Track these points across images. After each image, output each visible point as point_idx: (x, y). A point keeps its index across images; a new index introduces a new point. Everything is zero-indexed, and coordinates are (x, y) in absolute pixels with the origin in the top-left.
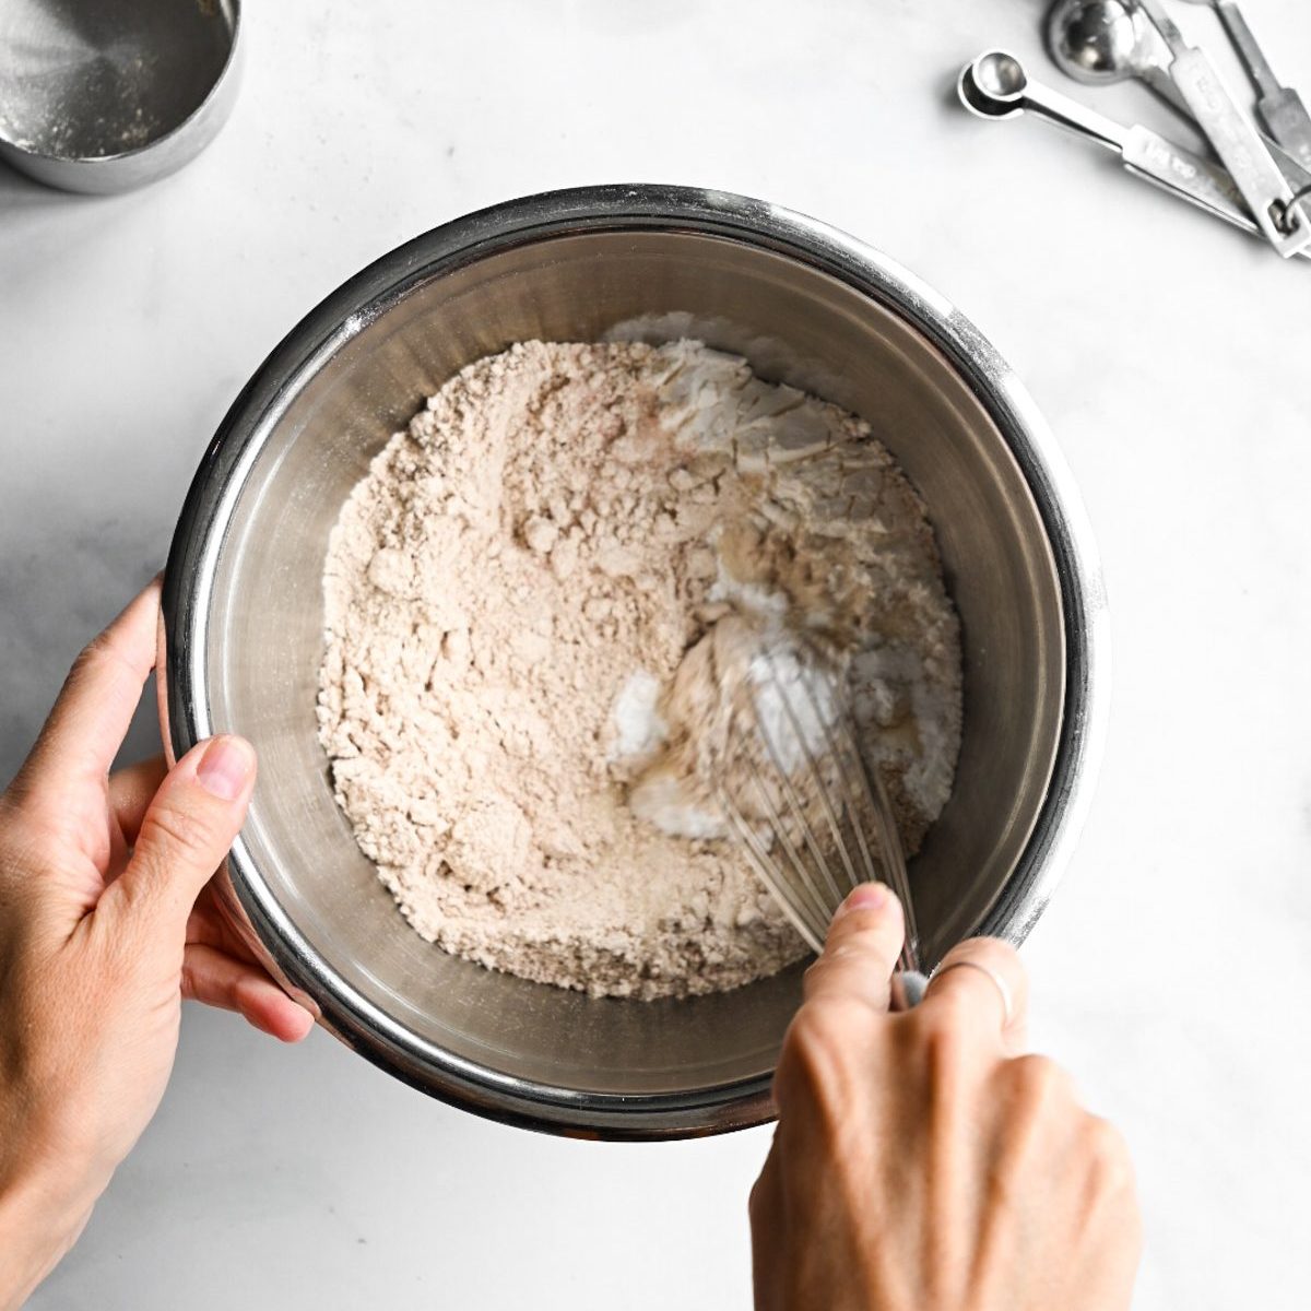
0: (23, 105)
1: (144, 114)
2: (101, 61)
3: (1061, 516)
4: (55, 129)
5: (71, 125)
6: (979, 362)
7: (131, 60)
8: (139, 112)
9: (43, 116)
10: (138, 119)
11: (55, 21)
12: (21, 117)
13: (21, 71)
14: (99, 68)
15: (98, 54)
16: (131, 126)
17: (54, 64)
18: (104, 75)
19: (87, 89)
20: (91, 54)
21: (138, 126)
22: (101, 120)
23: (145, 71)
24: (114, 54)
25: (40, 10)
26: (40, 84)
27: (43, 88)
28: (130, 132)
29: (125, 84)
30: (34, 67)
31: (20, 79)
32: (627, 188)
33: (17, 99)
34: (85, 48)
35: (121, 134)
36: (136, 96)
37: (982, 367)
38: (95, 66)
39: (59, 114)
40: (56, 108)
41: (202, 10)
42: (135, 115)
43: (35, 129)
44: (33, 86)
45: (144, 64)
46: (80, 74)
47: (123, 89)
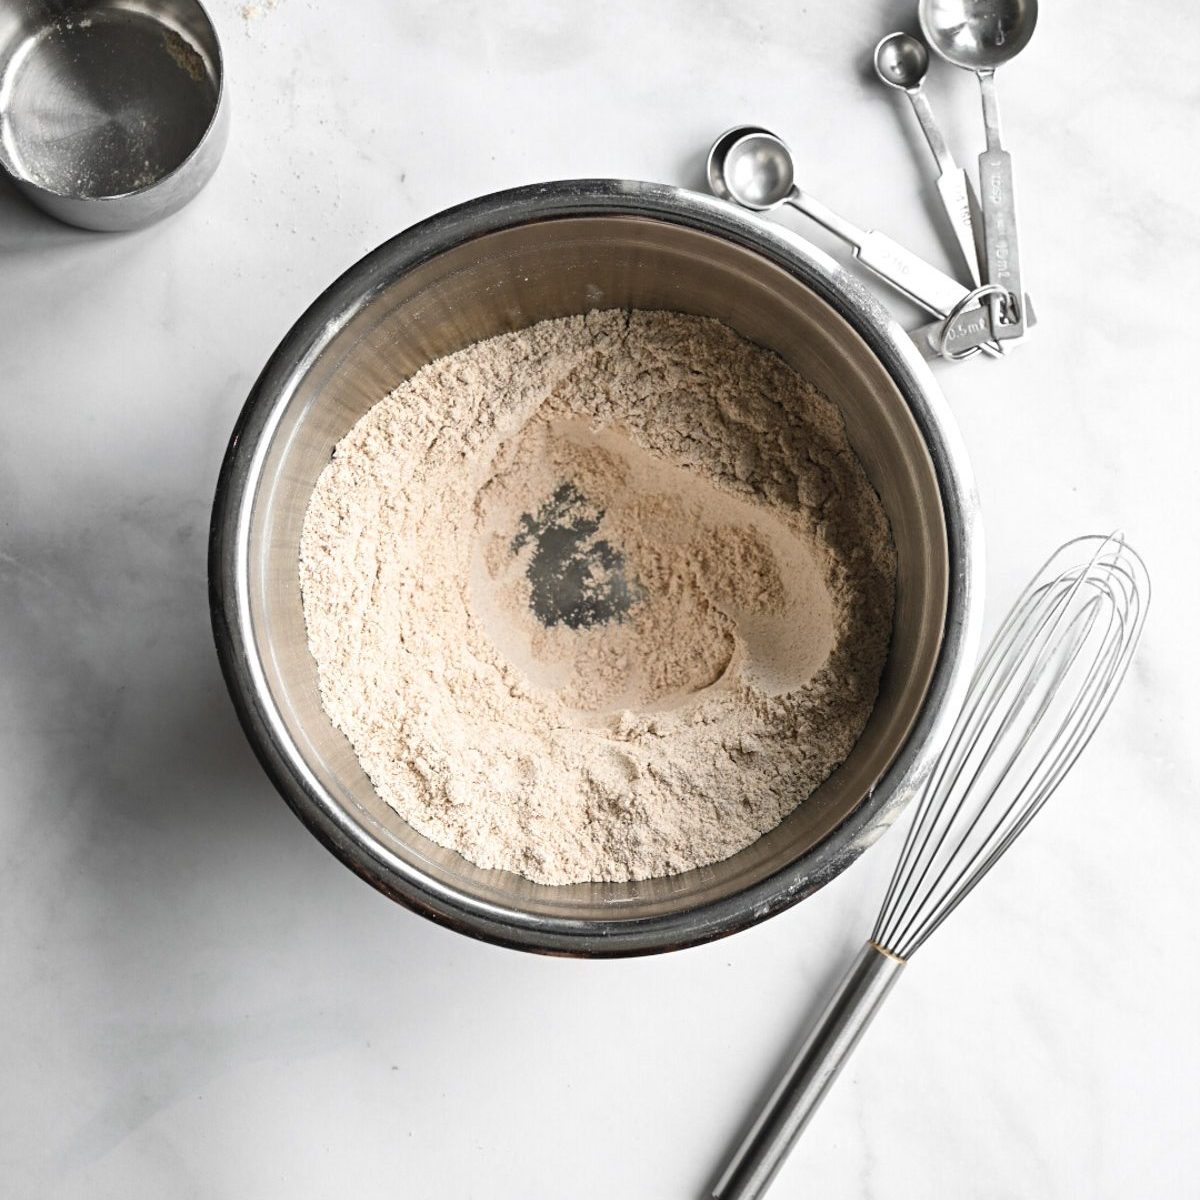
0: (52, 164)
1: (150, 164)
2: (112, 123)
3: (925, 403)
4: (79, 182)
5: (92, 178)
6: (842, 288)
7: (138, 121)
8: (147, 163)
9: (69, 172)
10: (146, 169)
11: (73, 93)
12: (51, 174)
13: (48, 137)
14: (111, 130)
15: (110, 118)
16: (141, 175)
17: (75, 129)
18: (117, 134)
19: (103, 147)
20: (104, 119)
21: (147, 175)
22: (116, 172)
23: (148, 129)
24: (123, 117)
25: (60, 85)
26: (65, 146)
27: (67, 149)
28: (141, 179)
29: (134, 141)
30: (58, 131)
31: (47, 142)
32: (538, 186)
33: (46, 159)
34: (98, 114)
35: (133, 182)
36: (143, 150)
37: (844, 291)
38: (108, 128)
39: (81, 169)
40: (79, 164)
41: (192, 76)
42: (144, 165)
43: (63, 183)
44: (58, 148)
45: (147, 124)
46: (96, 136)
47: (132, 145)
